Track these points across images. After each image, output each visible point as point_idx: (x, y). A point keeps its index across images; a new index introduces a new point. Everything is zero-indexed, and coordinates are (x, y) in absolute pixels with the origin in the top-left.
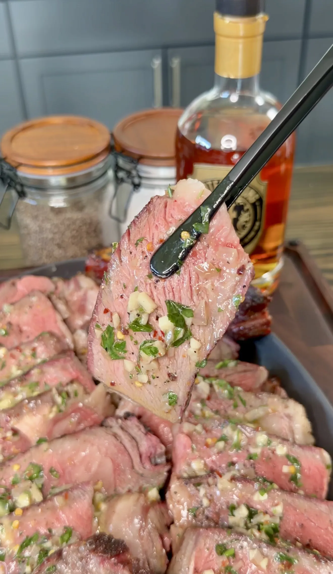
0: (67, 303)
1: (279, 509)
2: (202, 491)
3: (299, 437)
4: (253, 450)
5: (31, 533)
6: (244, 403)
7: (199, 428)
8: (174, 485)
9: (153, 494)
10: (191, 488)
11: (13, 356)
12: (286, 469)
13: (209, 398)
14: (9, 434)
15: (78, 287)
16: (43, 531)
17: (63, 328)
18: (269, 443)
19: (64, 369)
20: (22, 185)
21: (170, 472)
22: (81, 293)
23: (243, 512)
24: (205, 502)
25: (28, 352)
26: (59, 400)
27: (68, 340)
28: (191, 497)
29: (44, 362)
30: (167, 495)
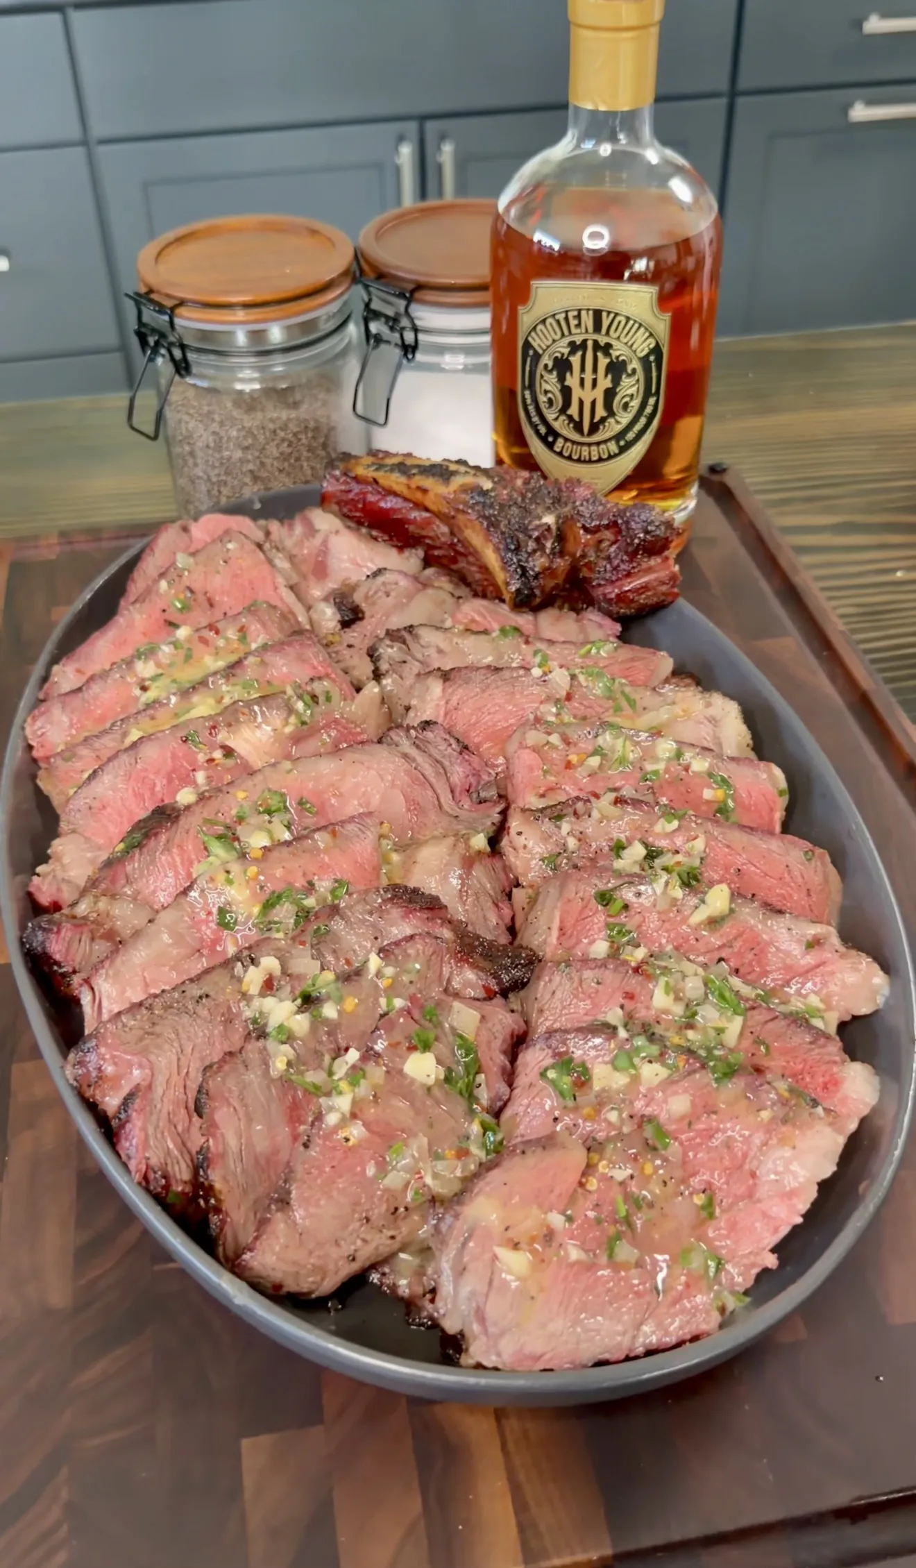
0: (291, 558)
1: (699, 844)
2: (566, 827)
3: (730, 750)
4: (649, 767)
5: (280, 887)
6: (632, 703)
7: (555, 739)
8: (514, 824)
9: (480, 841)
10: (547, 825)
11: (204, 641)
12: (708, 794)
13: (569, 697)
14: (218, 754)
15: (311, 531)
16: (300, 883)
17: (290, 598)
18: (679, 755)
19: (302, 659)
20: (183, 347)
21: (504, 813)
22: (317, 541)
23: (638, 851)
24: (572, 843)
25: (232, 634)
26: (300, 706)
27: (302, 618)
28: (546, 838)
29: (265, 647)
30: (504, 842)
